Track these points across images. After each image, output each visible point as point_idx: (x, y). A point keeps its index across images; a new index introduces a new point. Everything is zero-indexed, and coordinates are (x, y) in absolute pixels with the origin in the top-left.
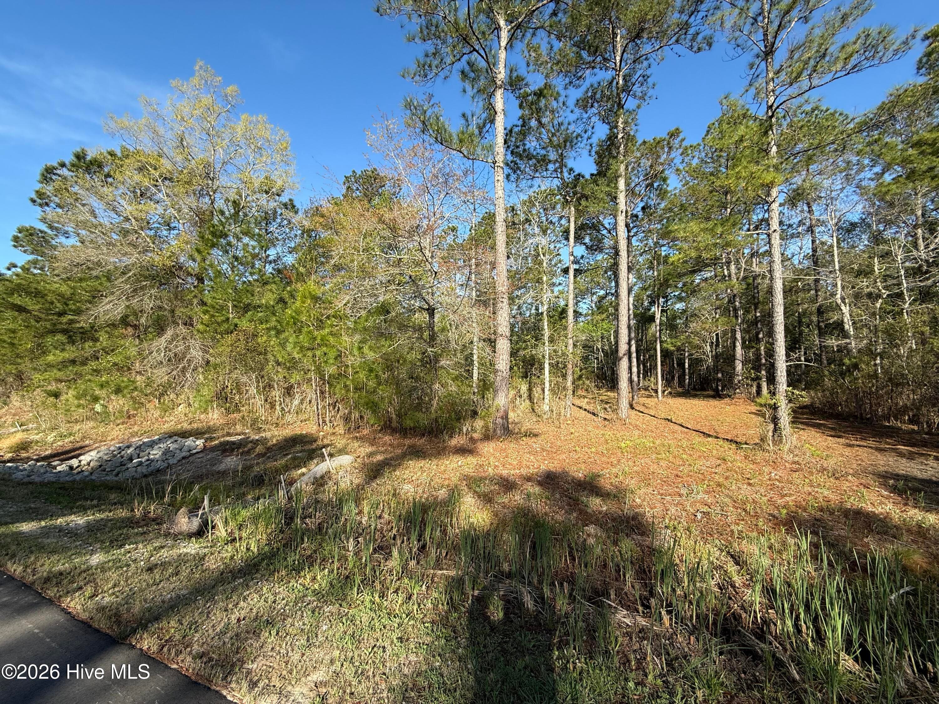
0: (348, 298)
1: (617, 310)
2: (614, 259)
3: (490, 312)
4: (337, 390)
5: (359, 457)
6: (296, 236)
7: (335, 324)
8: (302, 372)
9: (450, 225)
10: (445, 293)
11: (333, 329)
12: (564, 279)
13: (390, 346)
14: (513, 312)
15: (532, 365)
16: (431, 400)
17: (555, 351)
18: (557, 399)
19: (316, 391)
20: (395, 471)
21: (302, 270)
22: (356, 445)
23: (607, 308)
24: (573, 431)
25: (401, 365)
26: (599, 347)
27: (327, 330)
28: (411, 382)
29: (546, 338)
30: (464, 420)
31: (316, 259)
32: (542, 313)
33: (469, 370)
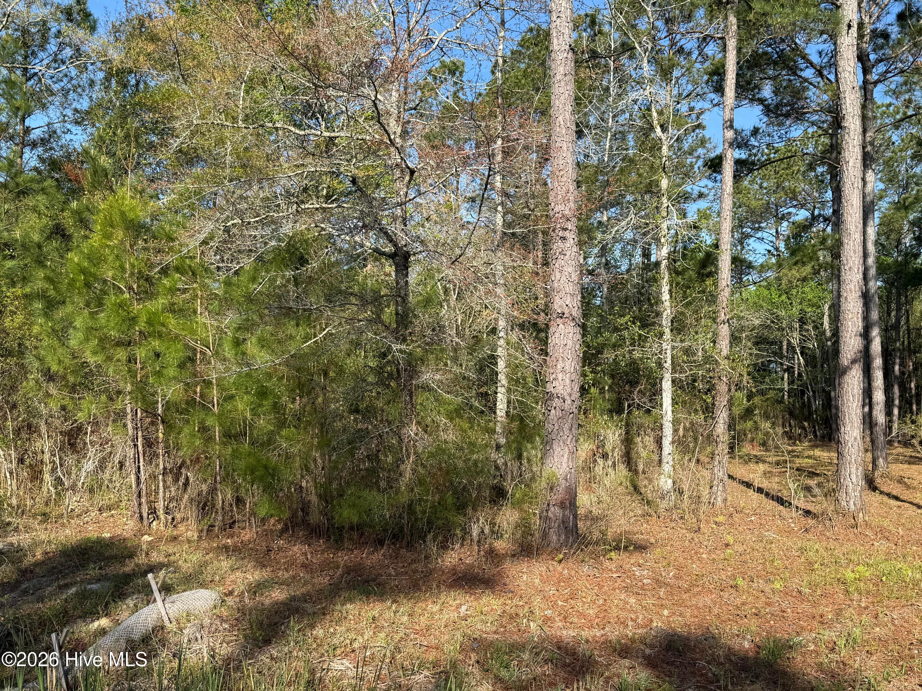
0: (210, 226)
1: (837, 256)
2: (831, 136)
3: (535, 263)
4: (184, 438)
5: (231, 593)
6: (92, 83)
7: (180, 286)
8: (104, 398)
9: (446, 59)
10: (434, 217)
11: (175, 300)
12: (710, 184)
13: (307, 338)
14: (590, 261)
15: (633, 383)
16: (399, 461)
17: (687, 351)
18: (693, 464)
19: (135, 439)
20: (312, 627)
21: (104, 161)
22: (225, 564)
23: (815, 253)
24: (730, 539)
25: (333, 380)
26: (795, 342)
27: (162, 301)
28: (355, 420)
29: (666, 321)
30: (475, 510)
31: (137, 137)
32: (657, 264)
33: (487, 394)
